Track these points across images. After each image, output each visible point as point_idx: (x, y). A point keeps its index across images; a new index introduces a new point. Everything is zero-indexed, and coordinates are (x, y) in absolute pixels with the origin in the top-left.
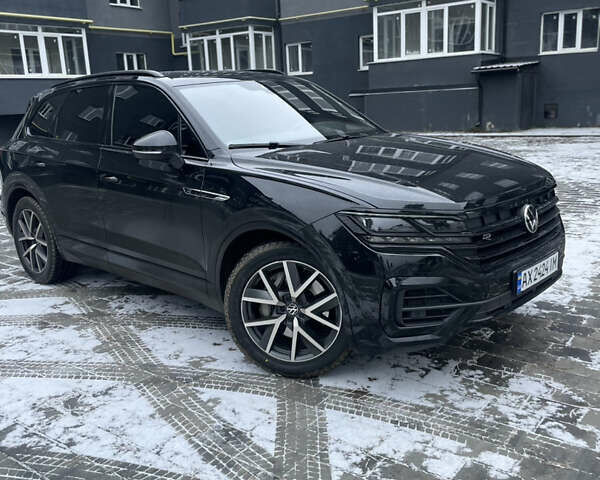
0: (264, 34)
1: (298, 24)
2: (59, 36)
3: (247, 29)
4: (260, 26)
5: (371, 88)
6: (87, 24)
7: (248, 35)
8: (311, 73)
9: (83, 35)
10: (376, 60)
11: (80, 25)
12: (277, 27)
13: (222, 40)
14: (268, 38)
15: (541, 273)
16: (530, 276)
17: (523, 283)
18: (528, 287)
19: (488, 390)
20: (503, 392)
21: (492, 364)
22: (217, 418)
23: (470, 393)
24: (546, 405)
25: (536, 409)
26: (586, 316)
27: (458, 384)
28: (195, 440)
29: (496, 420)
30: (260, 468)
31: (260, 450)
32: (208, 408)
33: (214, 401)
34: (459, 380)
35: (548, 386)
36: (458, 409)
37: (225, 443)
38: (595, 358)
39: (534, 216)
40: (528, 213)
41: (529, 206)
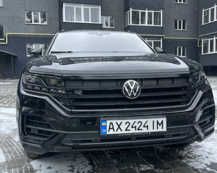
2: (153, 41)
9: (161, 41)
11: (161, 37)
13: (216, 39)
15: (135, 127)
16: (119, 126)
17: (110, 128)
18: (116, 133)
39: (132, 88)
40: (127, 85)
41: (131, 81)
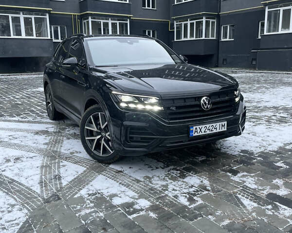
0: (211, 20)
1: (229, 15)
2: (118, 22)
3: (203, 18)
4: (209, 17)
5: (261, 47)
6: (130, 17)
7: (202, 21)
8: (233, 40)
9: (128, 22)
10: (265, 33)
11: (127, 17)
12: (218, 17)
13: (191, 23)
14: (213, 23)
15: (210, 129)
16: (200, 130)
17: (195, 132)
18: (198, 134)
19: (174, 179)
20: (179, 181)
21: (188, 170)
22: (59, 171)
23: (164, 179)
24: (192, 188)
25: (185, 189)
26: (259, 158)
27: (163, 175)
28: (43, 177)
29: (162, 189)
30: (54, 189)
31: (61, 183)
32: (59, 167)
33: (64, 166)
34: (166, 173)
35: (202, 182)
36: (151, 183)
37: (52, 179)
38: (239, 175)
39: (207, 103)
40: (204, 100)
41: (206, 97)
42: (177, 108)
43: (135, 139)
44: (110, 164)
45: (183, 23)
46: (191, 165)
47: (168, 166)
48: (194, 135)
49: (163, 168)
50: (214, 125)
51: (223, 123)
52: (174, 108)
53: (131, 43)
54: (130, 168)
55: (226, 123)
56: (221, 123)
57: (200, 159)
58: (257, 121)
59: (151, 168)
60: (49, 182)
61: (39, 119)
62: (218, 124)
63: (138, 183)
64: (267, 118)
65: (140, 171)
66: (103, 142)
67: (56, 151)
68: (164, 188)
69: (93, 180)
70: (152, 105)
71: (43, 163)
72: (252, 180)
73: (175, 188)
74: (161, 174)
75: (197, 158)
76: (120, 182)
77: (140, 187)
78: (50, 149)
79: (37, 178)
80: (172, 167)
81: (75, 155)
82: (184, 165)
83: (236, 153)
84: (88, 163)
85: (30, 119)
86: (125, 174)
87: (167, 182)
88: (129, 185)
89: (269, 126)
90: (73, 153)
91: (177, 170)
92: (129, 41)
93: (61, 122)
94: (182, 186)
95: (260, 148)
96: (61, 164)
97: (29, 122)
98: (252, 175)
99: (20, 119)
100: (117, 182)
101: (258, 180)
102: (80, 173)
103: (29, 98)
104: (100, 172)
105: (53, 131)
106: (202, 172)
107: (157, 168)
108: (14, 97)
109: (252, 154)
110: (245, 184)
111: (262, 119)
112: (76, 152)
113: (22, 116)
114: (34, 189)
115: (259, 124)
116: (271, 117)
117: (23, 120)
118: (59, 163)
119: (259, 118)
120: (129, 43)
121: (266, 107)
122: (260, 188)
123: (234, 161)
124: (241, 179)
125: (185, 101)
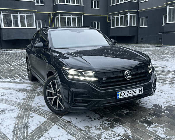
0: (133, 15)
1: (144, 11)
2: (76, 17)
3: (128, 14)
4: (132, 13)
5: (165, 31)
6: (84, 14)
7: (128, 16)
8: (147, 26)
9: (82, 17)
10: (167, 22)
12: (137, 13)
13: (120, 17)
14: (134, 16)
15: (131, 93)
16: (124, 94)
17: (121, 95)
18: (123, 97)
19: (106, 129)
20: (109, 130)
21: (116, 121)
22: (28, 121)
23: (99, 128)
24: (118, 137)
25: (113, 137)
26: (166, 112)
27: (99, 125)
28: (16, 126)
29: (97, 138)
30: (22, 136)
31: (27, 132)
32: (28, 118)
33: (32, 117)
34: (101, 124)
35: (126, 131)
36: (90, 132)
37: (22, 128)
38: (153, 126)
39: (129, 75)
40: (126, 73)
41: (128, 71)
42: (108, 79)
43: (78, 101)
44: (63, 115)
45: (116, 17)
46: (118, 117)
47: (102, 118)
48: (120, 98)
49: (99, 119)
50: (134, 90)
51: (141, 89)
52: (105, 79)
53: (79, 32)
54: (76, 119)
55: (142, 88)
56: (139, 89)
57: (125, 112)
58: (164, 82)
59: (91, 120)
60: (20, 131)
61: (23, 80)
62: (137, 89)
63: (80, 132)
64: (170, 79)
65: (83, 121)
66: (58, 100)
67: (29, 105)
68: (99, 137)
69: (50, 129)
70: (90, 77)
71: (18, 115)
72: (162, 130)
73: (107, 137)
74: (97, 124)
75: (123, 111)
76: (68, 131)
77: (82, 136)
78: (25, 104)
79: (12, 127)
80: (105, 119)
81: (41, 108)
82: (114, 117)
83: (150, 107)
84: (48, 115)
85: (18, 80)
86: (72, 124)
87: (100, 132)
88: (74, 134)
89: (172, 86)
90: (40, 106)
91: (109, 121)
92: (77, 31)
93: (36, 82)
94: (111, 135)
95: (167, 103)
96: (30, 115)
97: (16, 82)
98: (162, 125)
99: (11, 81)
100: (66, 131)
101: (166, 130)
102: (41, 123)
103: (20, 65)
104: (55, 123)
105: (30, 89)
106: (126, 123)
107: (95, 119)
108: (11, 65)
109: (161, 108)
110: (157, 133)
111: (167, 80)
112: (42, 105)
113: (13, 78)
114: (8, 136)
115: (165, 84)
116: (173, 79)
117: (13, 81)
118: (29, 115)
119: (165, 80)
120: (77, 32)
121: (169, 71)
122: (167, 137)
123: (149, 114)
124: (154, 129)
125: (113, 74)
